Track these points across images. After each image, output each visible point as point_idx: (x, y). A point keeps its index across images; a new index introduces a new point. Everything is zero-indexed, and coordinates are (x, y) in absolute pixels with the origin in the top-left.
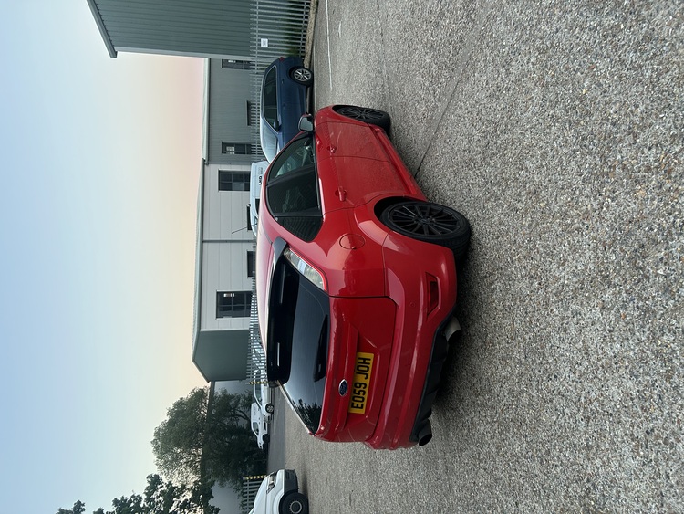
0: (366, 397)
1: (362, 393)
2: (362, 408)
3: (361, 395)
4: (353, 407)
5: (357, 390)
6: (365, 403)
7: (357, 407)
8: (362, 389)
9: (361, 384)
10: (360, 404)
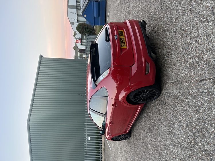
0: (125, 42)
1: (123, 41)
2: (125, 46)
3: (123, 42)
4: (122, 46)
5: (121, 41)
6: (125, 44)
7: (123, 46)
8: (123, 40)
9: (122, 38)
10: (124, 45)
